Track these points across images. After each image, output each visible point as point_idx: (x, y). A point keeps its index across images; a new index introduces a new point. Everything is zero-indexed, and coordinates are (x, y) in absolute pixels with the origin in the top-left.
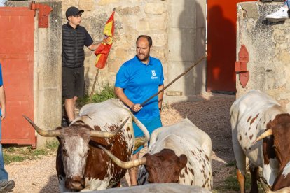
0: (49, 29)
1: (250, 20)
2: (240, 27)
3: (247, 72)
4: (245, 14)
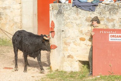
1: (55, 11)
2: (51, 13)
3: (54, 32)
4: (53, 9)
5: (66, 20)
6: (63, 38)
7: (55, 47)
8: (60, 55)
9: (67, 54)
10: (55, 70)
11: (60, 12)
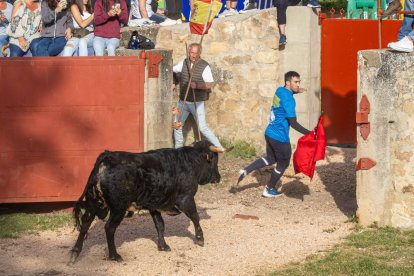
0: (159, 79)
1: (372, 69)
2: (361, 76)
3: (368, 123)
4: (366, 63)
5: (401, 95)
6: (392, 140)
7: (370, 164)
8: (382, 185)
9: (401, 184)
10: (370, 224)
11: (384, 74)
